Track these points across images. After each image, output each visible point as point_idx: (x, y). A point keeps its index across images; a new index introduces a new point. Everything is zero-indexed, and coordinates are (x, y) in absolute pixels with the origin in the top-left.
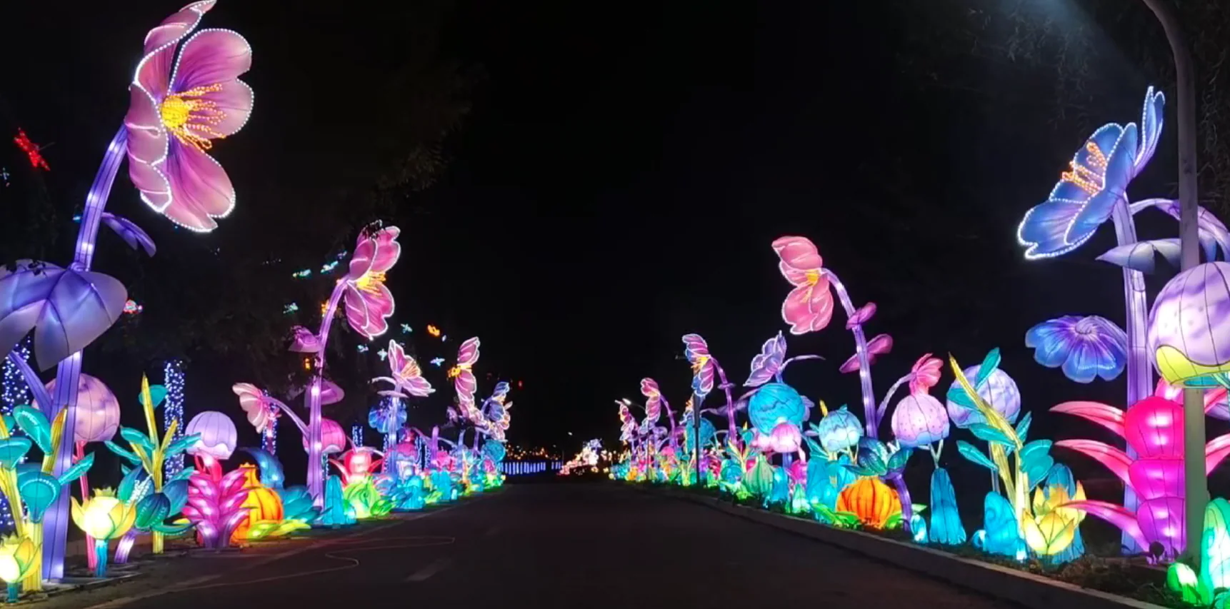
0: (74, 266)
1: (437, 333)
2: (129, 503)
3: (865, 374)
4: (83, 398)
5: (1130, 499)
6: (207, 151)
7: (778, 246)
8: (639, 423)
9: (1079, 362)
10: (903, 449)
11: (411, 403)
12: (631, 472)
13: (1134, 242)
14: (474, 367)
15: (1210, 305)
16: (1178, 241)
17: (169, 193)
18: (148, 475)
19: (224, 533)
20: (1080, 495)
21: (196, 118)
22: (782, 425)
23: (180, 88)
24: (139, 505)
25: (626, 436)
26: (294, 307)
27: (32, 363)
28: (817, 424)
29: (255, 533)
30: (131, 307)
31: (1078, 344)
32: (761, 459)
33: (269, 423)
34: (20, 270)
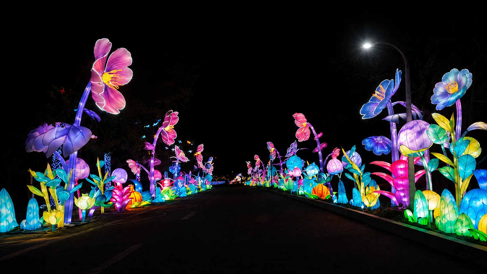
0: (75, 125)
1: (190, 143)
2: (93, 198)
3: (320, 153)
4: (78, 166)
5: (393, 190)
6: (118, 90)
7: (294, 116)
8: (254, 168)
9: (377, 149)
10: (331, 175)
11: (182, 164)
12: (251, 183)
13: (393, 114)
14: (202, 153)
15: (415, 133)
16: (406, 114)
17: (105, 103)
18: (99, 189)
19: (124, 206)
20: (378, 189)
21: (114, 80)
22: (296, 168)
23: (108, 71)
24: (96, 198)
25: (249, 172)
26: (144, 137)
27: (62, 155)
28: (306, 168)
29: (133, 206)
30: (93, 137)
31: (377, 144)
32: (290, 178)
33: (138, 171)
34: (57, 126)
